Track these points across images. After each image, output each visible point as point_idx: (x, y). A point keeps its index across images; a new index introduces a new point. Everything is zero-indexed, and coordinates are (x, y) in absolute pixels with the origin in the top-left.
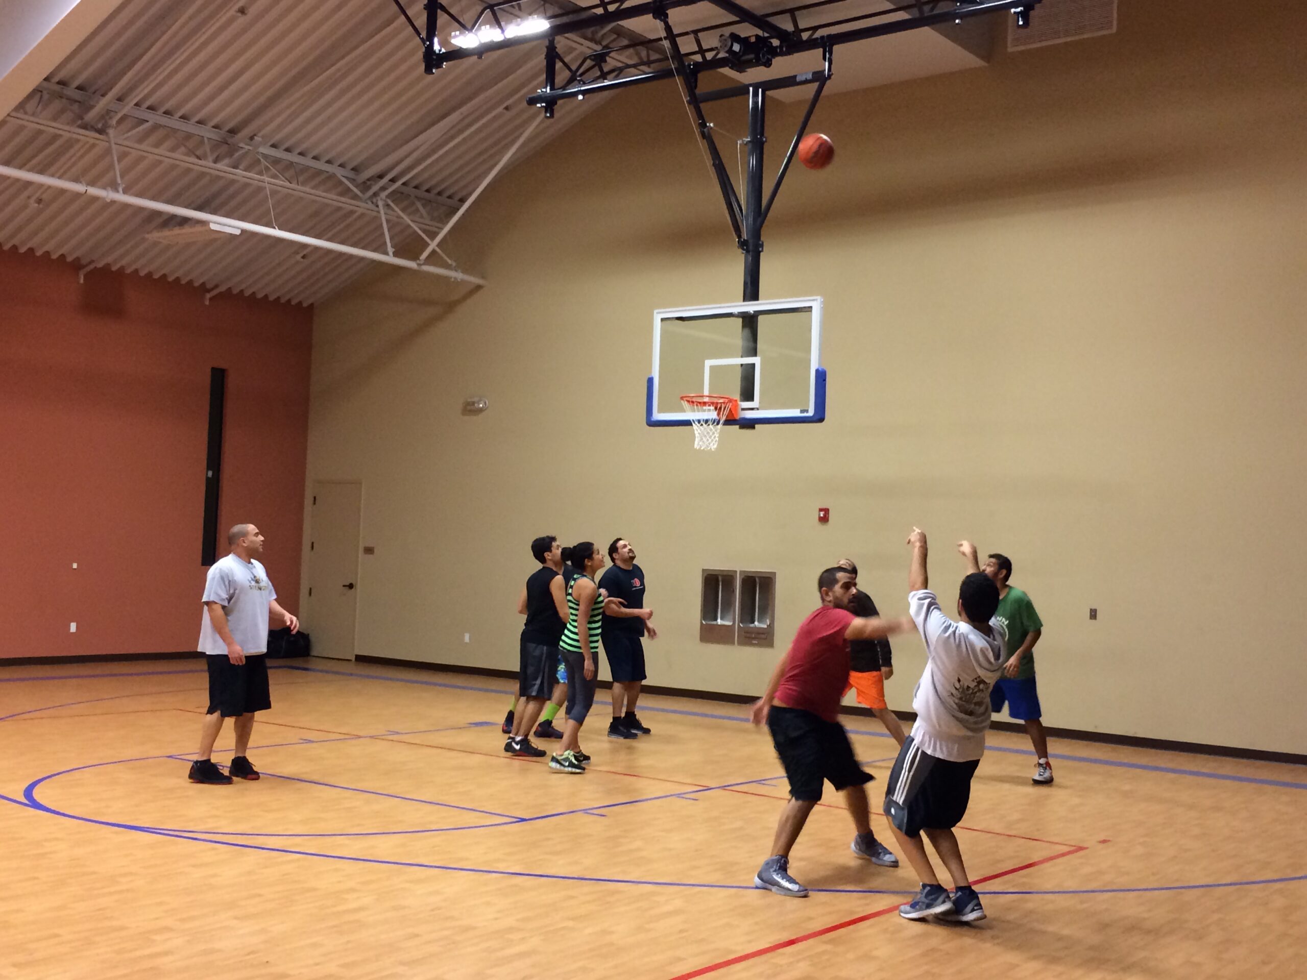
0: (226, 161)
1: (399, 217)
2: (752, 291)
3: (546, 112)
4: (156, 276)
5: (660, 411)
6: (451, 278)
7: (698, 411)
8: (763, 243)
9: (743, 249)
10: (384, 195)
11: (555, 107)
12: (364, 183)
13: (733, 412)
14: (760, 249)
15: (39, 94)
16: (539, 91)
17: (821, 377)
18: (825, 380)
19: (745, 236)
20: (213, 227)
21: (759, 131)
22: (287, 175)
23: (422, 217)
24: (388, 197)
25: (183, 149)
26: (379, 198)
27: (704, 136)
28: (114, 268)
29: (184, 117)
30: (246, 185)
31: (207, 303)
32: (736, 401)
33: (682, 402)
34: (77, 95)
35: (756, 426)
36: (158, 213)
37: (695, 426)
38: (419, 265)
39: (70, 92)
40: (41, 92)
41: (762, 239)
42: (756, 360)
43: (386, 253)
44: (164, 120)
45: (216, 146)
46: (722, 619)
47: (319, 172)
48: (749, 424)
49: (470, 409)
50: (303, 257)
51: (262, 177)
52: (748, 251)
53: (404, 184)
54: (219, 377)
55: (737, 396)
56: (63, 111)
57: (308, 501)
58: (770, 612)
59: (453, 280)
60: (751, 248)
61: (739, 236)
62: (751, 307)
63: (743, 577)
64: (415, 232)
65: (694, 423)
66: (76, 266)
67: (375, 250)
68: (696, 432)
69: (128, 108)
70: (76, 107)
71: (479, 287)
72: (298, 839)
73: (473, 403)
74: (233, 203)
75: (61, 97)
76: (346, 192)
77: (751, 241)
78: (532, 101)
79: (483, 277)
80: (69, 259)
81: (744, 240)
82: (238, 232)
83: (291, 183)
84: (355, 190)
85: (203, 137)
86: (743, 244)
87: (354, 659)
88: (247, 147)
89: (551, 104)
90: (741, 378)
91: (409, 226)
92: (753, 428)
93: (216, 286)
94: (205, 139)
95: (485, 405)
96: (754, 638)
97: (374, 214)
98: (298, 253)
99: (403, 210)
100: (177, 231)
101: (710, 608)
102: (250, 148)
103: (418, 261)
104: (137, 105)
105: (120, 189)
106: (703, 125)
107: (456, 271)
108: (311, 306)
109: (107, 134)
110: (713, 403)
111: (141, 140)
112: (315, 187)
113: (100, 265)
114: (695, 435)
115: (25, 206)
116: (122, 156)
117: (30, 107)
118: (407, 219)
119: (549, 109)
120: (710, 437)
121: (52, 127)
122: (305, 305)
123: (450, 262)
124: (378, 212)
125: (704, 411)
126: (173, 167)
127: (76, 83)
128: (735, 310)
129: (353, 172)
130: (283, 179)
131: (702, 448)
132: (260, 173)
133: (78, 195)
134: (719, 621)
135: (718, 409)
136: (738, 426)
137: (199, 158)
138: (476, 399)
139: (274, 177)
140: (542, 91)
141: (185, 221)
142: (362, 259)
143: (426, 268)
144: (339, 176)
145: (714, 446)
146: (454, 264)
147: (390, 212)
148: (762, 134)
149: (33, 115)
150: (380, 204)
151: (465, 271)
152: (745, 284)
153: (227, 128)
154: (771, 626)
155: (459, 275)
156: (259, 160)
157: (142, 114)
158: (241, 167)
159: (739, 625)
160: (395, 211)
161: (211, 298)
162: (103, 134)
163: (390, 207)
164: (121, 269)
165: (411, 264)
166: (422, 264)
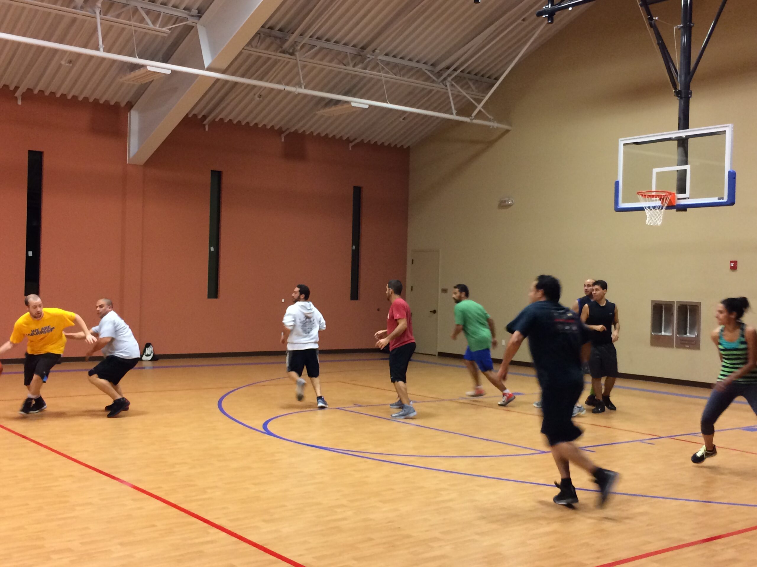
0: (360, 66)
1: (460, 92)
2: (684, 124)
3: (548, 20)
4: (323, 135)
5: (624, 202)
6: (490, 126)
7: (649, 201)
8: (691, 91)
9: (678, 97)
10: (449, 79)
11: (554, 16)
12: (438, 72)
13: (672, 201)
14: (690, 96)
15: (259, 35)
16: (544, 7)
17: (732, 176)
18: (735, 178)
19: (679, 88)
20: (353, 104)
21: (688, 19)
22: (394, 71)
23: (473, 91)
24: (452, 80)
25: (336, 60)
26: (447, 81)
27: (651, 26)
28: (300, 132)
29: (336, 42)
30: (371, 79)
31: (350, 149)
32: (674, 194)
33: (638, 196)
34: (279, 34)
35: (688, 209)
36: (322, 99)
37: (647, 211)
38: (471, 119)
39: (275, 32)
40: (260, 34)
41: (691, 89)
42: (687, 167)
43: (452, 114)
44: (326, 45)
45: (354, 57)
46: (664, 332)
47: (412, 68)
48: (683, 208)
49: (503, 205)
50: (404, 119)
51: (380, 74)
52: (681, 98)
53: (461, 71)
54: (358, 191)
55: (674, 191)
56: (272, 43)
57: (409, 263)
58: (697, 327)
59: (491, 127)
60: (683, 96)
61: (675, 88)
62: (683, 134)
63: (678, 305)
64: (469, 100)
65: (646, 209)
66: (280, 132)
67: (445, 112)
68: (647, 214)
69: (306, 39)
70: (278, 41)
71: (507, 131)
72: (412, 458)
73: (505, 201)
74: (364, 90)
75: (270, 36)
76: (428, 79)
77: (683, 91)
78: (540, 14)
79: (510, 125)
80: (276, 128)
81: (679, 90)
82: (367, 107)
83: (396, 76)
84: (433, 77)
85: (347, 53)
86: (678, 94)
87: (437, 354)
88: (371, 57)
89: (551, 14)
90: (677, 178)
91: (465, 97)
92: (685, 210)
93: (355, 139)
94: (348, 54)
95: (512, 201)
96: (687, 344)
97: (444, 91)
98: (400, 117)
99: (462, 87)
100: (333, 108)
101: (657, 325)
102: (373, 57)
103: (471, 118)
104: (311, 37)
105: (303, 87)
106: (651, 19)
107: (494, 122)
108: (409, 147)
109: (295, 55)
110: (658, 196)
111: (313, 57)
112: (410, 77)
113: (293, 130)
114: (646, 216)
115: (253, 99)
116: (304, 67)
117: (254, 43)
118: (464, 93)
119: (550, 18)
120: (657, 217)
121: (265, 54)
122: (405, 147)
123: (488, 116)
124: (447, 90)
125: (653, 201)
126: (331, 71)
127: (278, 28)
128: (673, 136)
129: (431, 66)
130: (393, 74)
131: (652, 224)
132: (379, 71)
133: (280, 91)
134: (663, 333)
135: (662, 199)
136: (675, 210)
137: (345, 65)
138: (507, 199)
139: (387, 73)
140: (546, 7)
141: (338, 102)
142: (437, 118)
143: (475, 121)
144: (424, 69)
145: (659, 223)
146: (492, 118)
147: (453, 89)
148: (690, 21)
149: (256, 47)
150: (448, 84)
151: (500, 122)
152: (679, 119)
153: (361, 46)
154: (698, 336)
155: (495, 125)
156: (378, 64)
157: (314, 42)
158: (368, 69)
159: (676, 336)
160: (457, 88)
161: (353, 146)
162: (293, 55)
163: (453, 86)
164: (304, 132)
165: (466, 120)
166: (473, 119)
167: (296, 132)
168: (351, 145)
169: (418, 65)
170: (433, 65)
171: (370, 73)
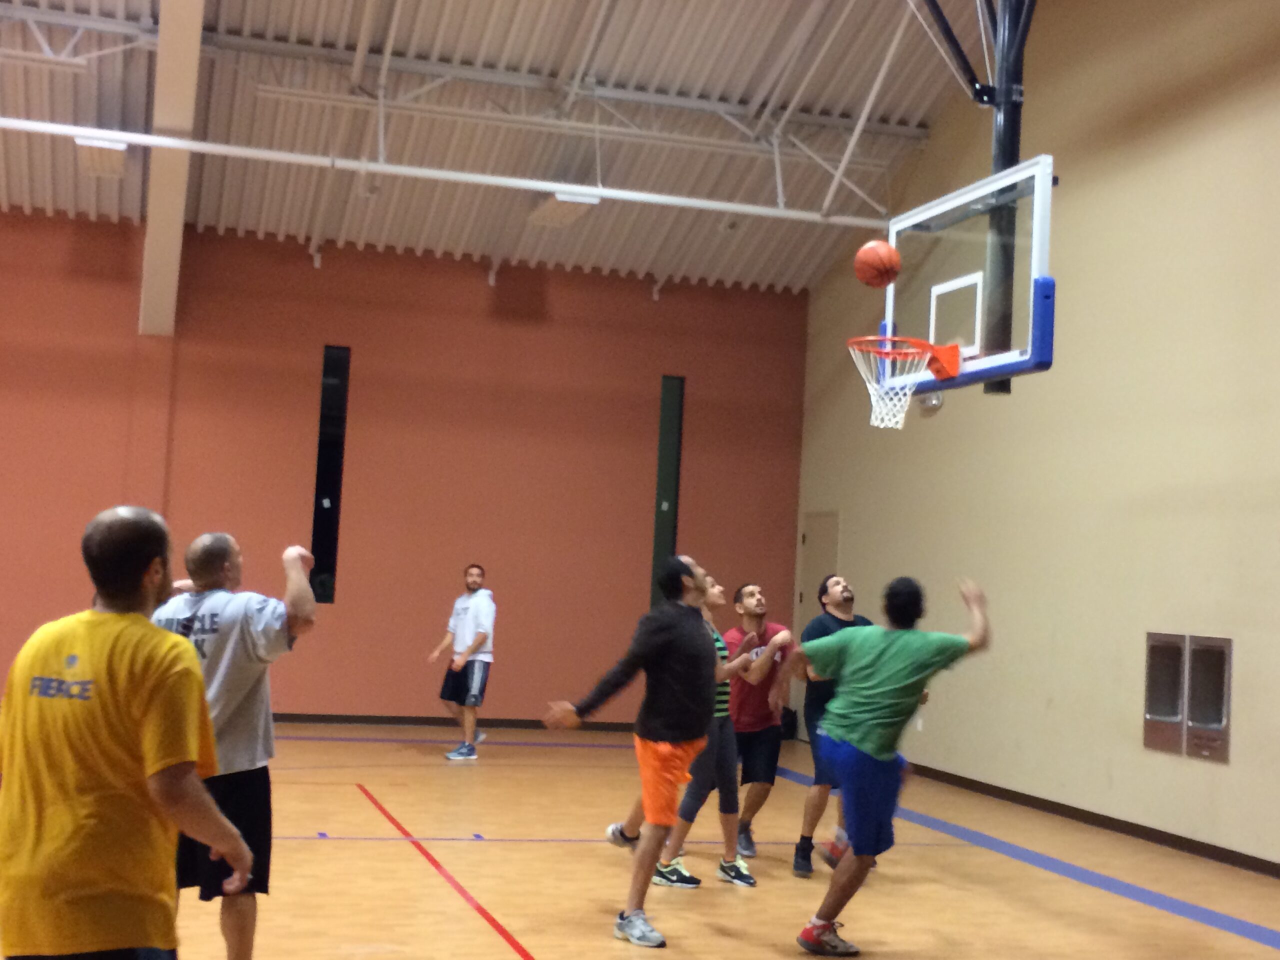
0: (551, 112)
1: (809, 158)
4: (586, 270)
10: (778, 130)
12: (756, 117)
17: (1041, 292)
18: (1049, 297)
20: (560, 197)
22: (638, 119)
24: (785, 132)
25: (488, 104)
26: (774, 135)
29: (487, 65)
31: (656, 297)
34: (329, 53)
38: (823, 216)
42: (978, 278)
43: (777, 206)
44: (467, 73)
45: (537, 94)
51: (590, 125)
57: (799, 541)
63: (1193, 646)
64: (831, 173)
66: (485, 264)
69: (388, 61)
76: (728, 131)
80: (475, 257)
82: (596, 201)
83: (641, 129)
84: (742, 127)
85: (519, 86)
94: (520, 89)
96: (1205, 748)
103: (821, 212)
104: (420, 57)
108: (805, 292)
111: (434, 100)
113: (514, 261)
118: (817, 159)
122: (796, 290)
123: (878, 206)
127: (341, 41)
129: (739, 105)
130: (632, 125)
137: (507, 112)
139: (621, 124)
143: (838, 220)
144: (722, 113)
145: (900, 423)
146: (883, 210)
147: (789, 150)
150: (775, 141)
153: (546, 71)
154: (1227, 729)
159: (1187, 725)
160: (800, 149)
161: (662, 291)
162: (373, 96)
163: (794, 145)
164: (541, 266)
165: (813, 216)
166: (828, 214)
167: (523, 266)
168: (656, 289)
169: (704, 105)
170: (743, 102)
171: (569, 125)
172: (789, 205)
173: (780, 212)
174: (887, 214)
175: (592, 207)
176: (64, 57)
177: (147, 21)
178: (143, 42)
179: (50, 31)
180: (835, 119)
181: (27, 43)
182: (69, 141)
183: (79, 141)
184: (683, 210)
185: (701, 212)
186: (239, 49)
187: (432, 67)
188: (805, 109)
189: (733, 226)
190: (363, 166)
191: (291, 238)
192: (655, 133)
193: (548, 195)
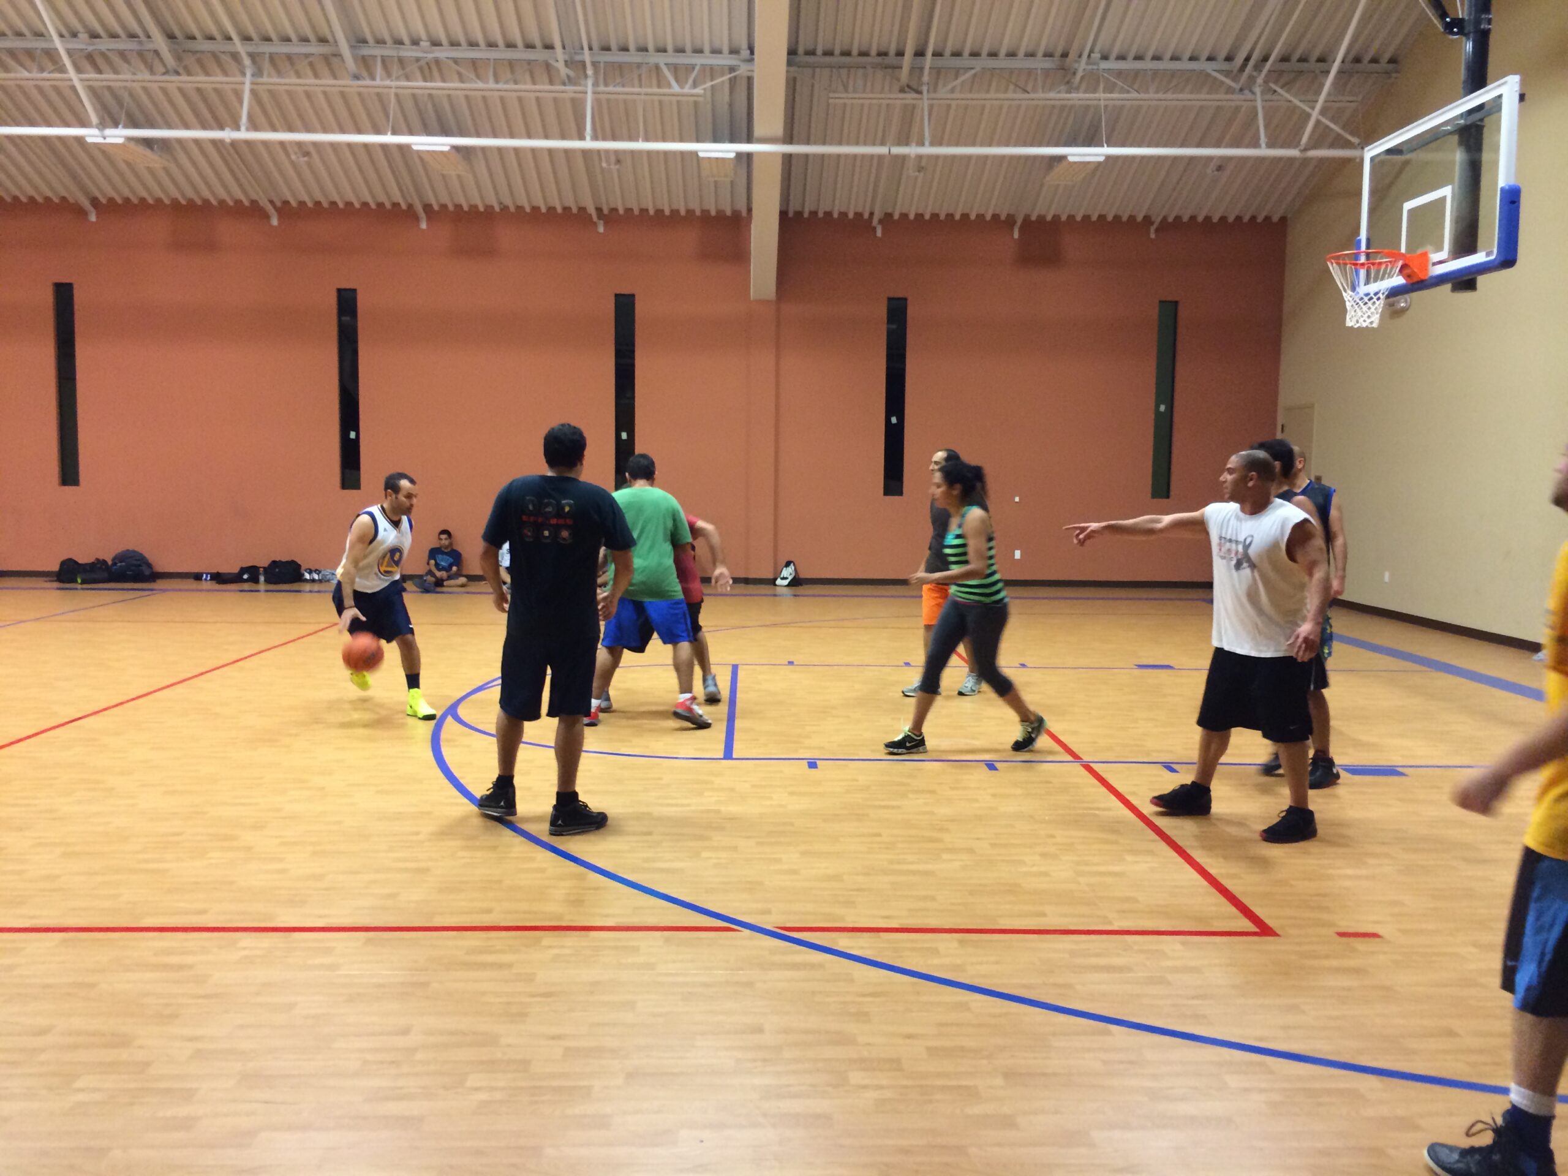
0: (1061, 87)
1: (1288, 100)
2: (1479, 75)
10: (1260, 80)
14: (1486, 27)
17: (1507, 198)
18: (1515, 202)
20: (1071, 159)
22: (1136, 86)
24: (1266, 82)
25: (1012, 87)
26: (1256, 85)
28: (1049, 217)
29: (1009, 55)
31: (1153, 236)
38: (1302, 151)
42: (1447, 191)
43: (1256, 146)
44: (992, 63)
54: (1170, 310)
60: (1470, 28)
61: (1442, 15)
64: (1308, 112)
66: (1010, 221)
69: (928, 61)
76: (1215, 86)
77: (1469, 19)
80: (1001, 217)
82: (1102, 159)
83: (1139, 93)
84: (1228, 81)
85: (1035, 69)
88: (1087, 67)
91: (1301, 108)
94: (1039, 70)
97: (1248, 104)
102: (1091, 67)
103: (1299, 147)
108: (1283, 220)
113: (1033, 217)
118: (1295, 101)
120: (1369, 309)
122: (1275, 219)
123: (1351, 138)
124: (1254, 101)
129: (1223, 62)
130: (1132, 91)
132: (1100, 91)
137: (1028, 92)
139: (1122, 91)
144: (1209, 71)
145: (1374, 322)
146: (1356, 141)
147: (1269, 97)
150: (1258, 90)
153: (1057, 53)
156: (1101, 77)
160: (1282, 96)
161: (1157, 230)
162: (920, 92)
163: (1275, 91)
164: (1056, 218)
165: (1293, 153)
166: (1305, 150)
167: (1041, 219)
168: (1152, 229)
169: (1194, 65)
170: (1229, 59)
171: (1078, 97)
172: (1271, 145)
173: (1263, 151)
174: (1359, 144)
175: (1099, 163)
176: (687, 90)
177: (745, 53)
178: (743, 70)
179: (675, 69)
180: (1312, 64)
181: (661, 82)
182: (695, 154)
183: (701, 155)
184: (1176, 159)
185: (1192, 159)
186: (813, 67)
187: (965, 61)
188: (1285, 59)
189: (1220, 168)
190: (912, 150)
191: (859, 215)
192: (1151, 95)
193: (1062, 158)
